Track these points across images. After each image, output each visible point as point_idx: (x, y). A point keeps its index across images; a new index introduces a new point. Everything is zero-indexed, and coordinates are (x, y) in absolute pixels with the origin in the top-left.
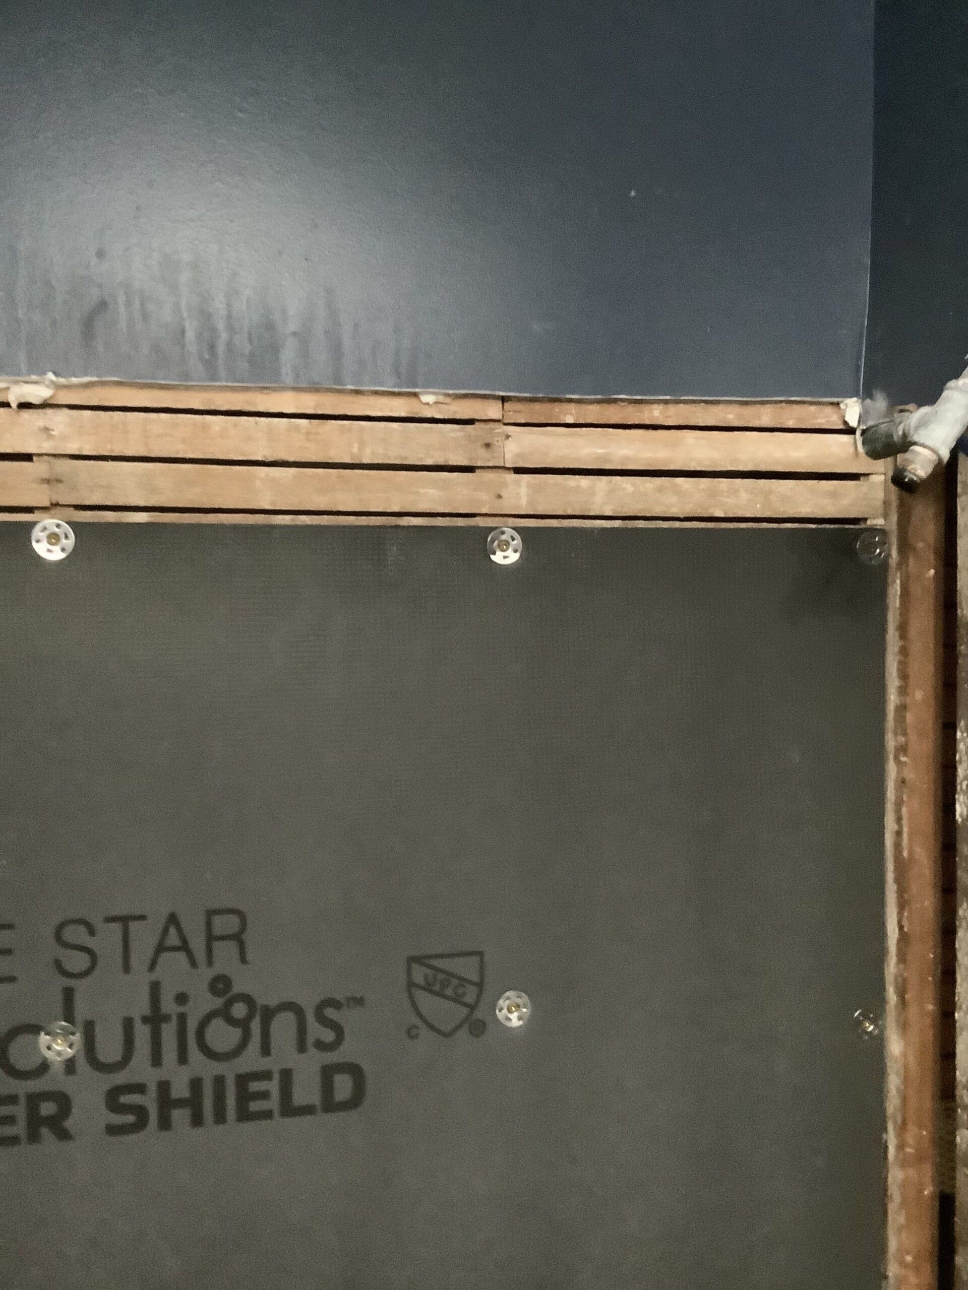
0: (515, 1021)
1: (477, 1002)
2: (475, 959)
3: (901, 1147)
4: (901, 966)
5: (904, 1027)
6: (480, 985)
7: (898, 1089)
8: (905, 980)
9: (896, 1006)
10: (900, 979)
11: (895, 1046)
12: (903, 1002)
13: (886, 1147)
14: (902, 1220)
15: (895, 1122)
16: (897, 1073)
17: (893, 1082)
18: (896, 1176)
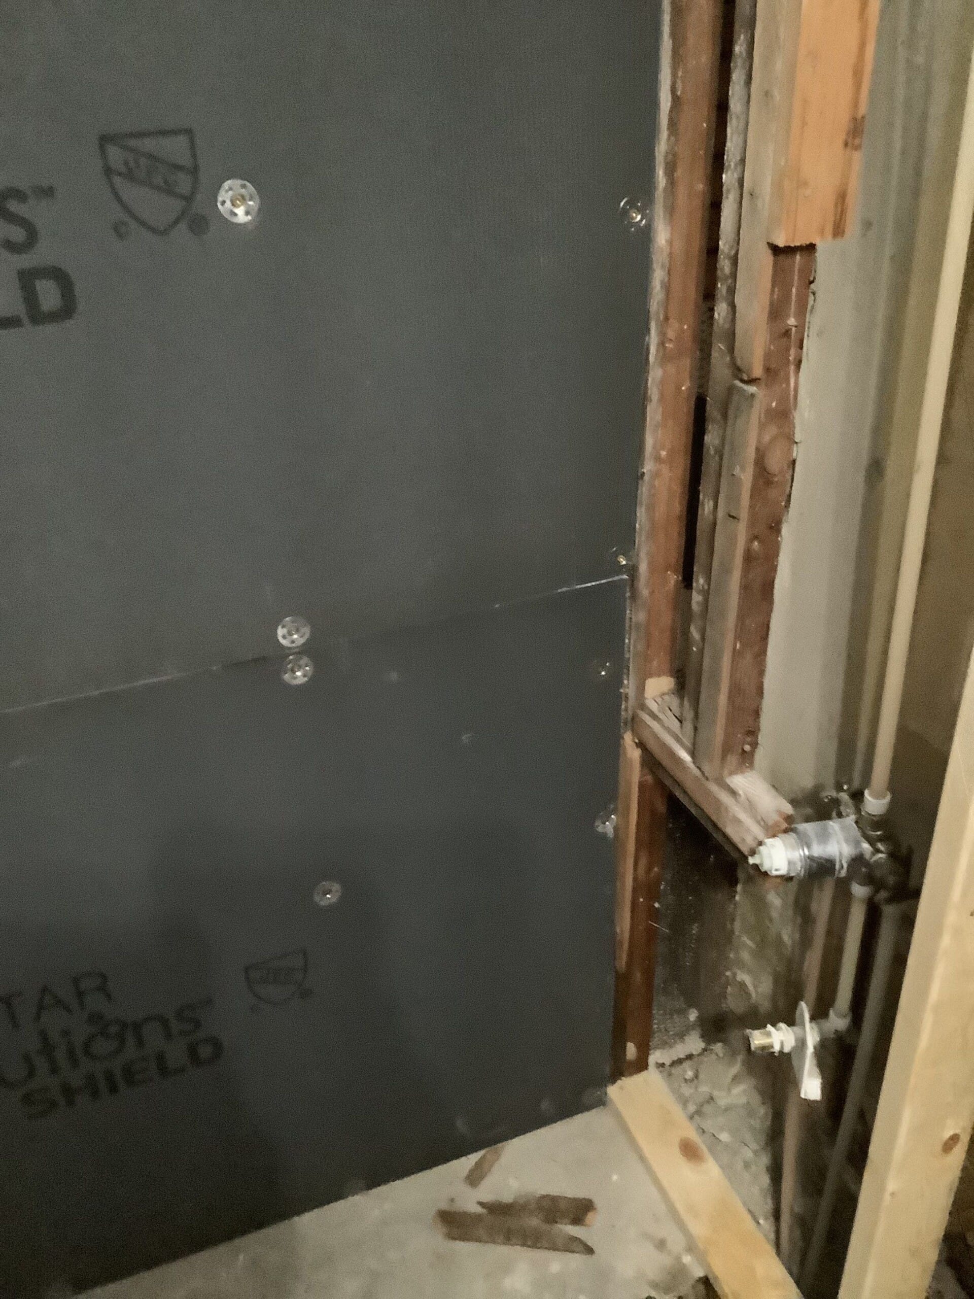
0: (241, 215)
1: (193, 193)
2: (182, 140)
3: (662, 344)
4: (672, 138)
5: (671, 210)
6: (194, 171)
7: (662, 282)
8: (675, 155)
9: (665, 189)
10: (670, 157)
11: (662, 236)
12: (672, 182)
13: (648, 349)
14: (659, 417)
15: (657, 320)
16: (663, 266)
17: (658, 276)
18: (655, 375)
